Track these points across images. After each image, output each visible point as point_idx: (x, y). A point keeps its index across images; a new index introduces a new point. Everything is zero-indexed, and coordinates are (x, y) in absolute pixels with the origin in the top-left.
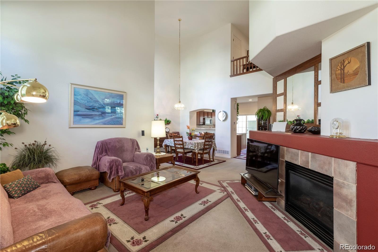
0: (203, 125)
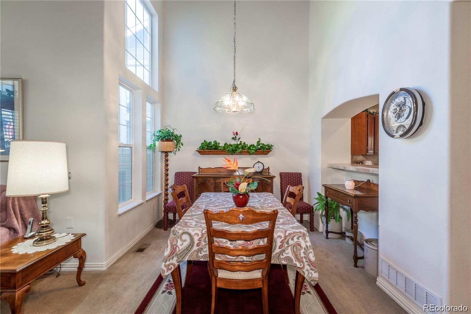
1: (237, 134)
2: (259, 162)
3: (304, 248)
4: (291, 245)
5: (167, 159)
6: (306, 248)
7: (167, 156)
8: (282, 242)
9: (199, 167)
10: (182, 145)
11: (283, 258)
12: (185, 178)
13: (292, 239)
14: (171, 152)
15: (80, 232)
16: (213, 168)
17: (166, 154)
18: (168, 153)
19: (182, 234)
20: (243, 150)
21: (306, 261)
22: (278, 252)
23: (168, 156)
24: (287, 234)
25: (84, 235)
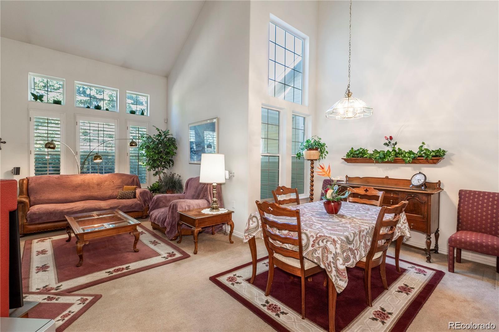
1: (391, 138)
2: (420, 173)
3: (334, 254)
4: (322, 247)
5: (312, 166)
6: (335, 254)
7: (312, 164)
8: (314, 241)
9: (347, 176)
10: (327, 153)
11: (315, 257)
13: (322, 242)
14: (316, 160)
15: (232, 210)
16: (361, 177)
17: (312, 162)
19: (253, 217)
20: (396, 157)
21: (334, 267)
22: (311, 250)
24: (318, 236)
25: (234, 212)
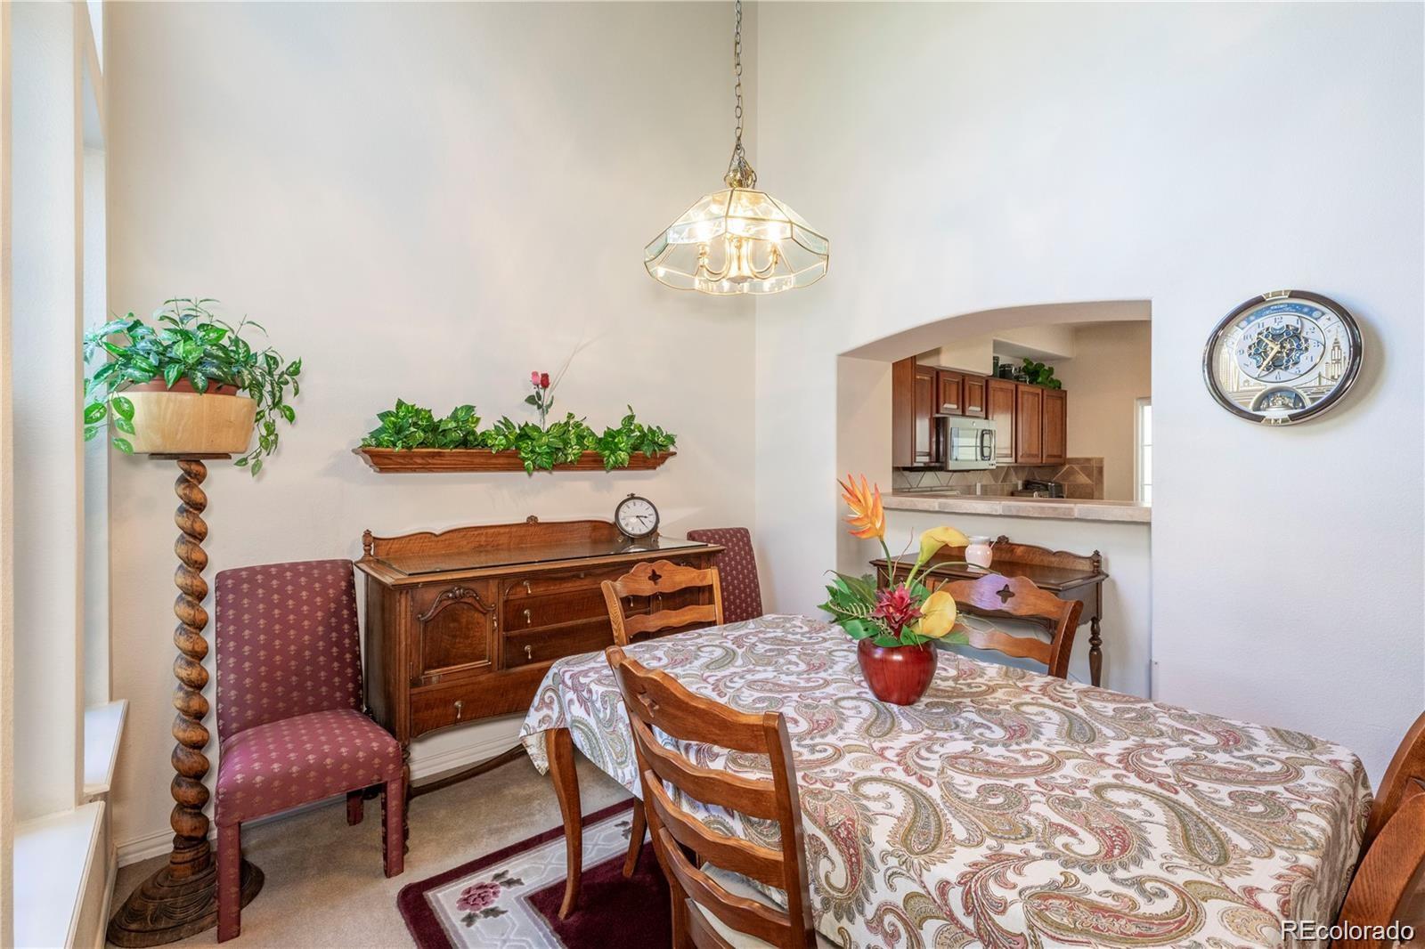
0: (926, 468)
1: (545, 381)
2: (632, 497)
5: (196, 496)
7: (194, 478)
9: (367, 534)
10: (292, 418)
12: (293, 596)
14: (226, 456)
17: (191, 467)
18: (202, 465)
23: (200, 477)
